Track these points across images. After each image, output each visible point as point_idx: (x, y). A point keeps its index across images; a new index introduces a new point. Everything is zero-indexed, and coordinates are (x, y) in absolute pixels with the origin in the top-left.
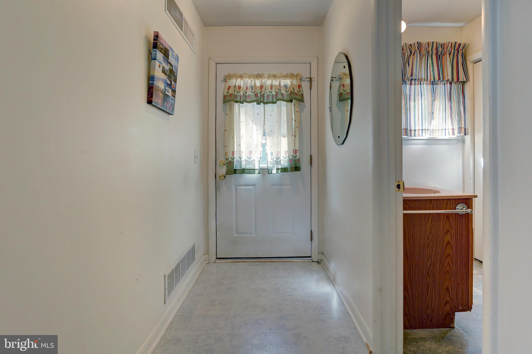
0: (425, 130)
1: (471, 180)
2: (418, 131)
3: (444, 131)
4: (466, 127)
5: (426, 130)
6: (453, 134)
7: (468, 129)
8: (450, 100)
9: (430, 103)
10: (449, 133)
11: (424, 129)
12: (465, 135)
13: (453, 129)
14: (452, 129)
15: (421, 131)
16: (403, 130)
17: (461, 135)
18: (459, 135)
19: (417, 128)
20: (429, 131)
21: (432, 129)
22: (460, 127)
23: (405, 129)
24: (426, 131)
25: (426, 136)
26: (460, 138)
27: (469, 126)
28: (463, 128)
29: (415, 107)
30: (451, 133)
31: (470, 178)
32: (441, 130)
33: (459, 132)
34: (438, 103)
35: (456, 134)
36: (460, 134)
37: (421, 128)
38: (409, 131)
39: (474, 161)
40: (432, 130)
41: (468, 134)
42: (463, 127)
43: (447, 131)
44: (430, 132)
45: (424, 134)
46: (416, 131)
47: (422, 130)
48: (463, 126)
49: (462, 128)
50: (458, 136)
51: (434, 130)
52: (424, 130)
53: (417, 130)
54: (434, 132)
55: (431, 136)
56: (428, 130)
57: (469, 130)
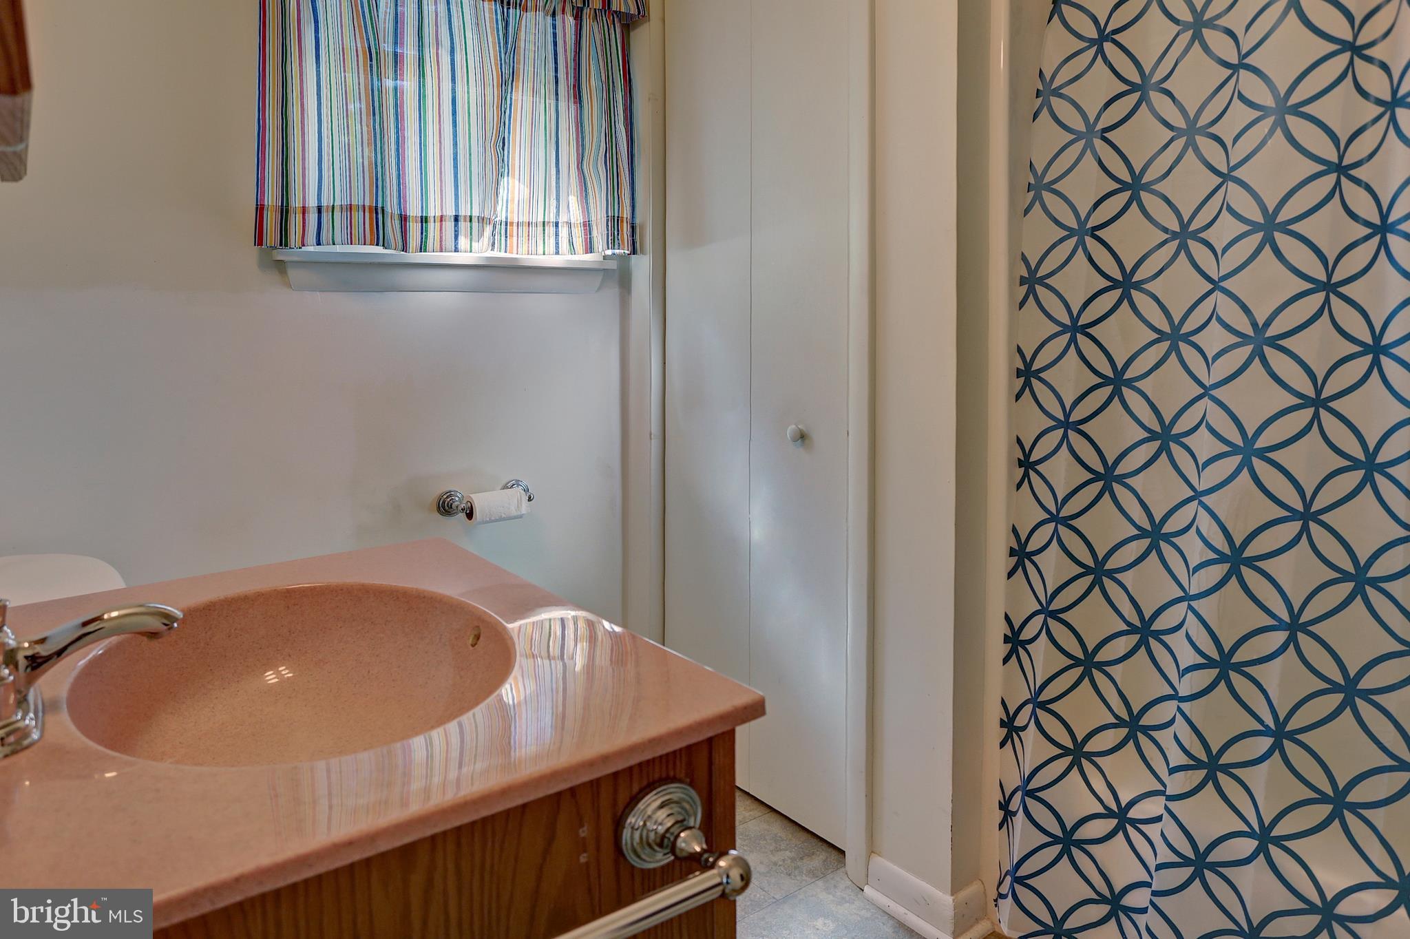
0: (471, 221)
1: (653, 441)
2: (438, 224)
3: (551, 230)
4: (638, 221)
5: (475, 220)
6: (589, 248)
7: (642, 228)
8: (578, 97)
9: (492, 93)
10: (571, 243)
11: (465, 217)
12: (634, 254)
13: (587, 226)
14: (585, 225)
15: (449, 225)
16: (361, 213)
17: (617, 251)
18: (609, 252)
19: (433, 212)
20: (488, 230)
21: (504, 220)
22: (616, 215)
23: (370, 207)
24: (475, 224)
25: (475, 250)
26: (613, 265)
27: (646, 216)
28: (625, 220)
29: (421, 97)
30: (579, 242)
31: (651, 434)
32: (540, 228)
33: (613, 241)
34: (528, 99)
35: (600, 250)
36: (616, 246)
37: (450, 212)
38: (397, 222)
39: (665, 363)
40: (503, 224)
41: (643, 252)
42: (625, 216)
43: (564, 232)
44: (493, 235)
45: (463, 242)
46: (431, 225)
47: (456, 219)
48: (626, 213)
49: (622, 221)
50: (605, 257)
51: (512, 224)
52: (465, 221)
53: (432, 220)
54: (512, 236)
55: (496, 254)
56: (482, 220)
57: (648, 237)
